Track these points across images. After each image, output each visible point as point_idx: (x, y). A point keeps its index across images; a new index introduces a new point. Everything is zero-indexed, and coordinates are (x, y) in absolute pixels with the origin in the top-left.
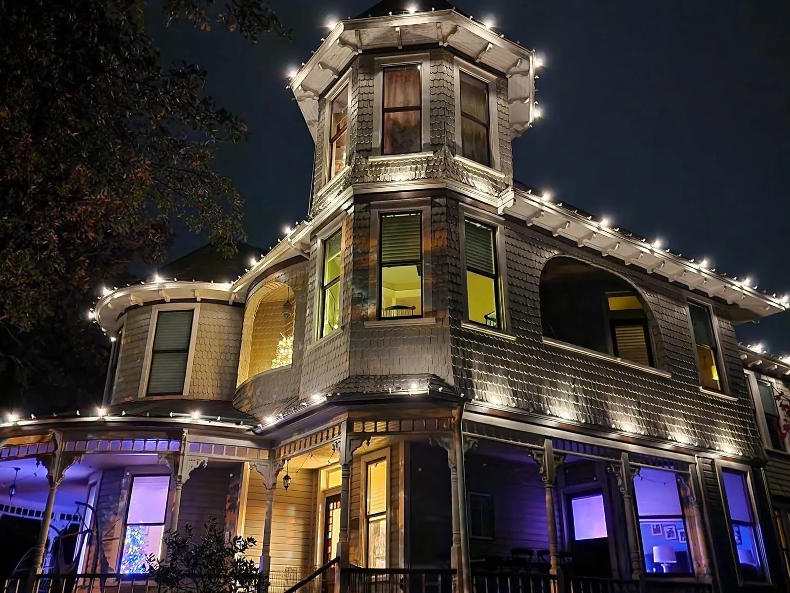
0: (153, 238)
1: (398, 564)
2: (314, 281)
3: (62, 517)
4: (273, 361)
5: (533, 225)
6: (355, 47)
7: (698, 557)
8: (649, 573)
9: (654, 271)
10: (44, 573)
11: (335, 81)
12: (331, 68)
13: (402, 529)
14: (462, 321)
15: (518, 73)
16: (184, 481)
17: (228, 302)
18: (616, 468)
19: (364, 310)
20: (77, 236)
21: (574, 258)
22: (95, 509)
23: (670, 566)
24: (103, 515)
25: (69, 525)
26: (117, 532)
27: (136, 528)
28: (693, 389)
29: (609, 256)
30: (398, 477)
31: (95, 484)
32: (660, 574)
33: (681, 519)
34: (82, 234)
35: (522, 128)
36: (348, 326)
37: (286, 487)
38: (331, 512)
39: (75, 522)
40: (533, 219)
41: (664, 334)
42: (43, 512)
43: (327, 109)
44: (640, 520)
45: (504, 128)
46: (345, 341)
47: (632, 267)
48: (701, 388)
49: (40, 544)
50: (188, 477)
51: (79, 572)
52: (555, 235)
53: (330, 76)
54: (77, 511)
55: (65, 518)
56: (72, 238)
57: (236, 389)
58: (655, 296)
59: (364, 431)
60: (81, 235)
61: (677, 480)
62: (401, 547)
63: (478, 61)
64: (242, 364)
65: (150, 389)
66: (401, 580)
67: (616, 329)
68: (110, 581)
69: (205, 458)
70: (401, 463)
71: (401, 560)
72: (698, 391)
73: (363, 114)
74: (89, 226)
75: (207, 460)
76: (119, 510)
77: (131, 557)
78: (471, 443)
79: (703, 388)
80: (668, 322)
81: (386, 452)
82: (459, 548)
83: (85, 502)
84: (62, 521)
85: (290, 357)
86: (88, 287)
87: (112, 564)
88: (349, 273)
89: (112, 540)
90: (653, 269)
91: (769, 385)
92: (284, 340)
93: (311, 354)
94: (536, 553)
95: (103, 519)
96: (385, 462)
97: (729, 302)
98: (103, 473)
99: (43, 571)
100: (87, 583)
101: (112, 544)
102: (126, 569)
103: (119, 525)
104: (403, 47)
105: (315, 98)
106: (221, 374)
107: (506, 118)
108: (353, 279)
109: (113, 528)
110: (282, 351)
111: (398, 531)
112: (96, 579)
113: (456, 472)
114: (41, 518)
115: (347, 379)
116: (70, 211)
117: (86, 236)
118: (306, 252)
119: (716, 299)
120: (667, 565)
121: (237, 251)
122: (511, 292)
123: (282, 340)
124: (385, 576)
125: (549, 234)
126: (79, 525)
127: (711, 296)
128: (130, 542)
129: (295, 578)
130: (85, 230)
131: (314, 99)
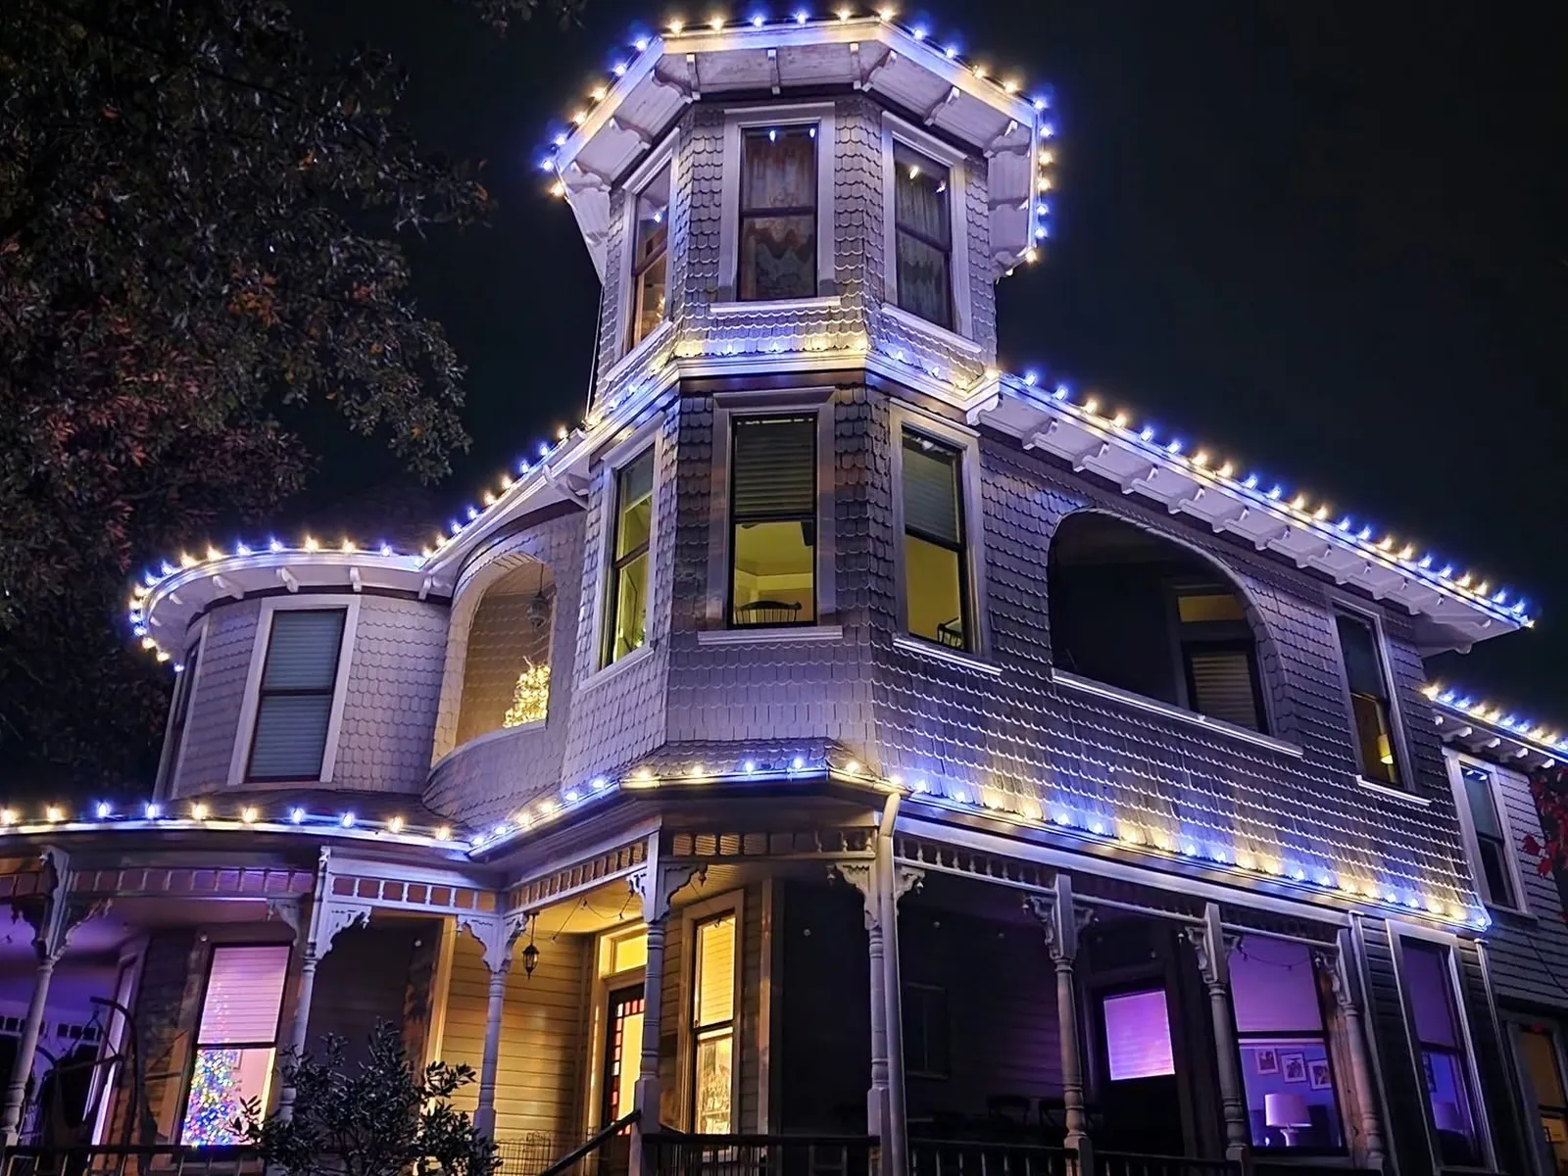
0: (278, 439)
1: (756, 1127)
2: (596, 552)
3: (62, 1031)
4: (507, 713)
5: (1036, 447)
6: (687, 88)
7: (1354, 1115)
8: (1257, 1147)
9: (1270, 545)
10: (22, 1143)
11: (645, 154)
12: (636, 128)
13: (764, 1054)
14: (894, 635)
15: (1008, 148)
16: (319, 954)
17: (417, 593)
18: (1196, 934)
19: (698, 609)
20: (109, 458)
21: (1114, 515)
22: (132, 1013)
23: (1298, 1134)
24: (148, 1027)
25: (77, 1045)
26: (177, 1063)
27: (217, 1054)
28: (1345, 780)
29: (1182, 513)
30: (759, 950)
31: (133, 961)
32: (1278, 1148)
33: (1321, 1040)
34: (119, 452)
35: (1014, 260)
36: (664, 642)
37: (529, 970)
38: (620, 1021)
39: (89, 1043)
40: (1035, 435)
41: (1288, 670)
42: (23, 1022)
43: (628, 209)
44: (1240, 1041)
45: (980, 256)
46: (659, 672)
47: (1227, 536)
48: (1359, 778)
49: (15, 1083)
50: (330, 947)
51: (96, 1141)
52: (1077, 470)
53: (634, 144)
54: (95, 1017)
55: (68, 1034)
56: (98, 461)
57: (429, 769)
58: (1271, 595)
59: (693, 853)
60: (118, 456)
61: (1313, 960)
62: (763, 1091)
63: (929, 122)
64: (443, 720)
65: (253, 769)
66: (762, 1160)
67: (1195, 660)
68: (161, 1161)
69: (363, 907)
70: (766, 920)
71: (763, 1118)
72: (1353, 783)
73: (700, 220)
74: (135, 438)
75: (368, 911)
76: (182, 1017)
77: (203, 1114)
78: (912, 879)
79: (1364, 779)
80: (1295, 647)
81: (736, 900)
82: (885, 1093)
83: (111, 998)
84: (62, 1039)
85: (543, 705)
86: (129, 561)
87: (165, 1128)
88: (668, 534)
89: (165, 1077)
90: (1268, 541)
91: (1484, 778)
92: (532, 671)
93: (587, 696)
94: (1035, 1104)
95: (148, 1035)
96: (733, 921)
97: (1413, 612)
98: (151, 941)
99: (19, 1140)
100: (111, 1166)
101: (164, 1086)
102: (195, 1137)
103: (180, 1047)
104: (782, 89)
105: (604, 187)
106: (400, 739)
107: (984, 235)
108: (677, 546)
109: (168, 1053)
110: (526, 693)
111: (757, 1060)
112: (130, 1156)
113: (880, 936)
114: (17, 1034)
115: (661, 747)
116: (96, 404)
117: (129, 458)
118: (579, 493)
119: (1387, 604)
120: (1291, 1131)
121: (450, 471)
122: (992, 579)
123: (526, 672)
124: (729, 1151)
125: (1066, 466)
126: (96, 1048)
127: (1377, 597)
128: (202, 1081)
129: (545, 1157)
130: (127, 447)
131: (600, 190)
